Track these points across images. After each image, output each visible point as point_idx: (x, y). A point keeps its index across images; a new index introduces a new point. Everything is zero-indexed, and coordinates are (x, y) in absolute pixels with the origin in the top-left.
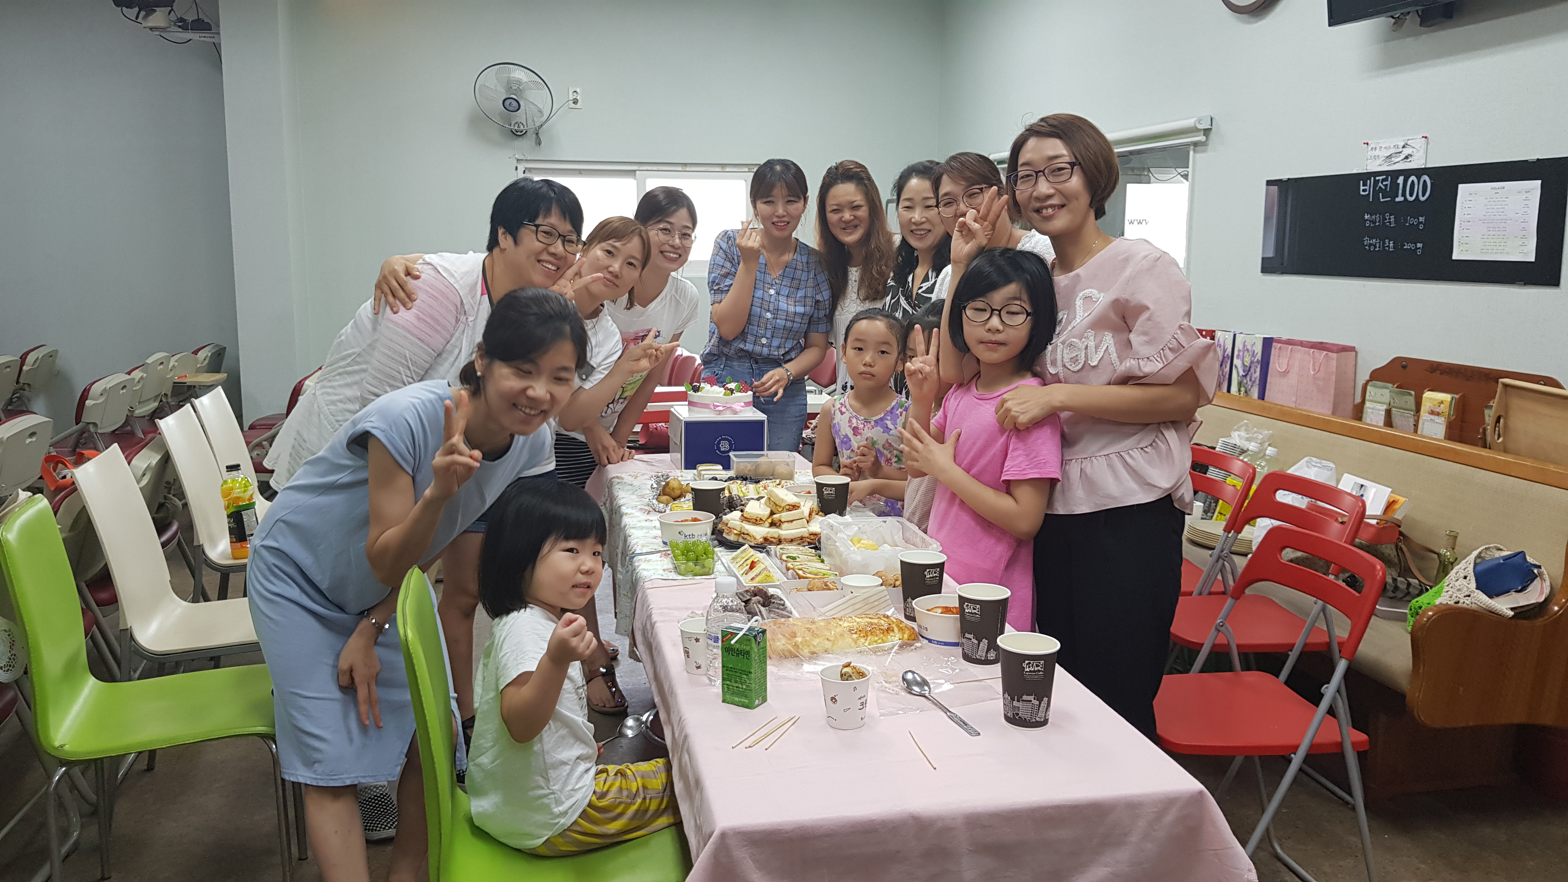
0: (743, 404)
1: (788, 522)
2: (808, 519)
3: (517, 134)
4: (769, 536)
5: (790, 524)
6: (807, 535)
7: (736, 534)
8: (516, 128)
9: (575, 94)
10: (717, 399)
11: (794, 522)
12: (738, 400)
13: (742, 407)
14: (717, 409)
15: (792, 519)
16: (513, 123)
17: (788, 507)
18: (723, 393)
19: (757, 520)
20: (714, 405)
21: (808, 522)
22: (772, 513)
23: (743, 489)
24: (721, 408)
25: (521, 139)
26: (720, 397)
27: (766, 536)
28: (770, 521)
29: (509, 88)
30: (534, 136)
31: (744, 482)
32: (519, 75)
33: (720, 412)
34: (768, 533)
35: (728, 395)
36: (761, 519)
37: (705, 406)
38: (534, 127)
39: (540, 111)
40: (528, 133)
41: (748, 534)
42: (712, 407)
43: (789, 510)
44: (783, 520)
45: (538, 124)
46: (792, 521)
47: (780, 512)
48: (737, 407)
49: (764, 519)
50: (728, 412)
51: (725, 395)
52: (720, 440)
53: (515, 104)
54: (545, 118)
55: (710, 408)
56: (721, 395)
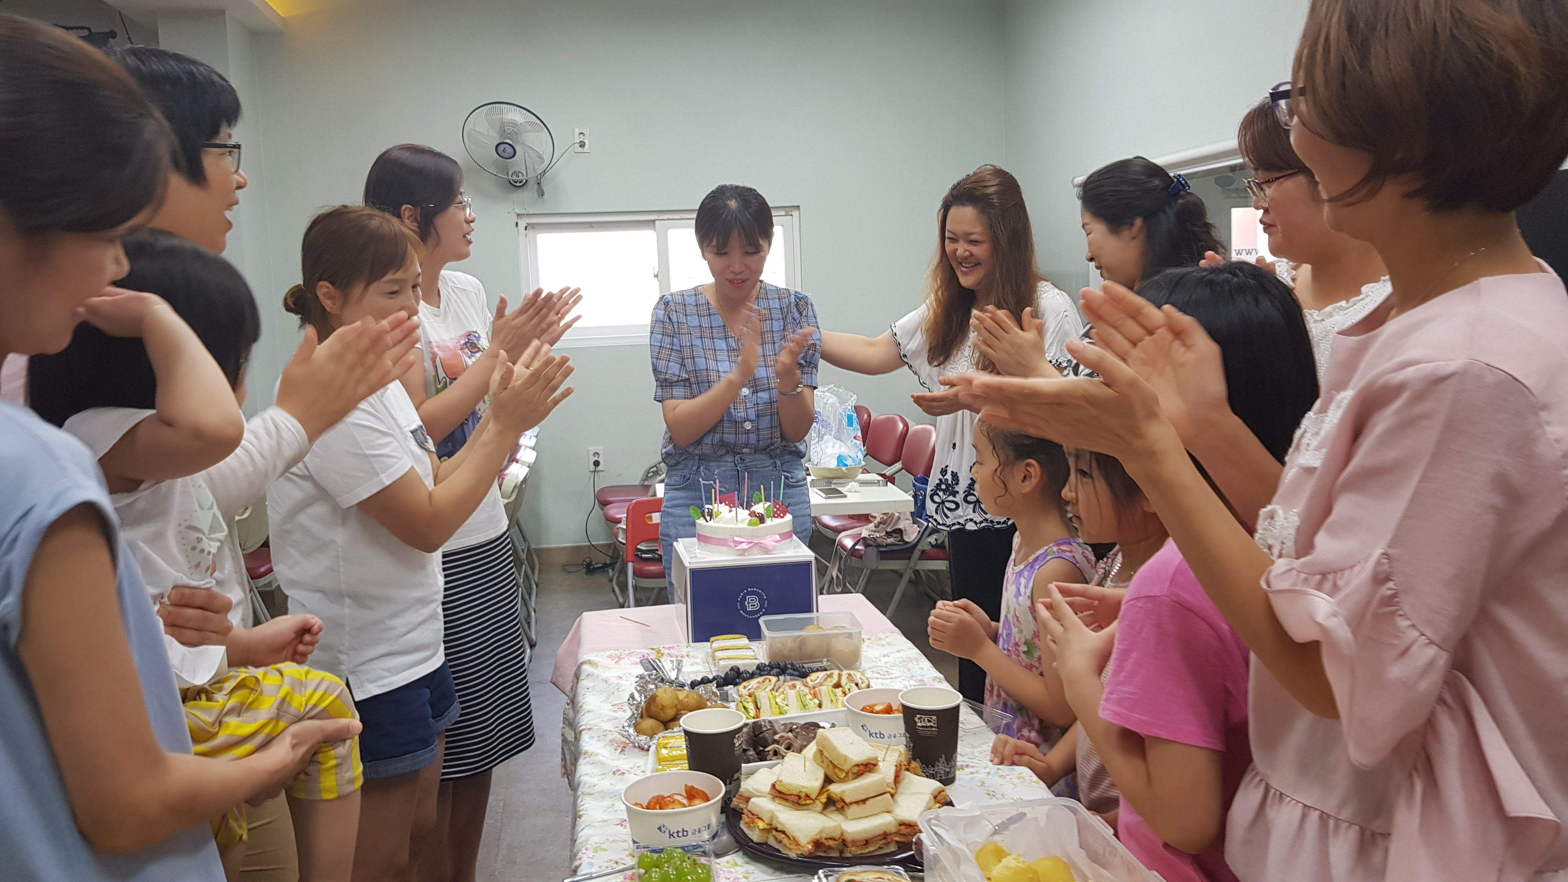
0: (778, 538)
1: (857, 802)
2: (894, 786)
3: (516, 185)
4: (824, 835)
5: (862, 807)
6: (893, 829)
7: (763, 830)
8: (515, 178)
9: (581, 136)
10: (740, 532)
11: (868, 803)
12: (770, 531)
13: (777, 542)
14: (740, 547)
15: (863, 797)
16: (510, 174)
17: (856, 769)
18: (747, 521)
19: (799, 797)
20: (734, 541)
21: (892, 796)
22: (828, 780)
23: (778, 700)
24: (745, 546)
25: (521, 190)
26: (744, 529)
27: (818, 837)
28: (823, 799)
29: (502, 131)
30: (536, 186)
31: (782, 678)
32: (515, 116)
33: (743, 552)
34: (821, 832)
35: (755, 524)
36: (807, 796)
37: (722, 542)
38: (533, 175)
39: (540, 157)
40: (529, 182)
41: (784, 832)
42: (732, 544)
43: (858, 775)
44: (848, 800)
45: (539, 172)
46: (864, 801)
47: (842, 781)
48: (769, 541)
49: (813, 797)
50: (756, 550)
51: (750, 524)
52: (745, 595)
53: (509, 150)
54: (546, 163)
55: (729, 546)
56: (745, 525)
